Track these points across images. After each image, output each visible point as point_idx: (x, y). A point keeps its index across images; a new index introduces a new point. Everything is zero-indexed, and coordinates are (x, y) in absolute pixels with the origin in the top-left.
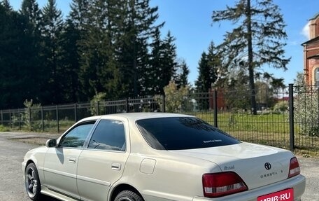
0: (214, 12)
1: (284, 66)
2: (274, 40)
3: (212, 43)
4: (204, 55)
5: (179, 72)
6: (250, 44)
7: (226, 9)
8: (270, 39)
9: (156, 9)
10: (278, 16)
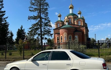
0: (29, 16)
1: (51, 36)
2: (48, 28)
3: (22, 26)
4: (19, 30)
5: (9, 35)
6: (41, 28)
7: (33, 16)
8: (47, 27)
9: (5, 12)
10: (49, 21)
